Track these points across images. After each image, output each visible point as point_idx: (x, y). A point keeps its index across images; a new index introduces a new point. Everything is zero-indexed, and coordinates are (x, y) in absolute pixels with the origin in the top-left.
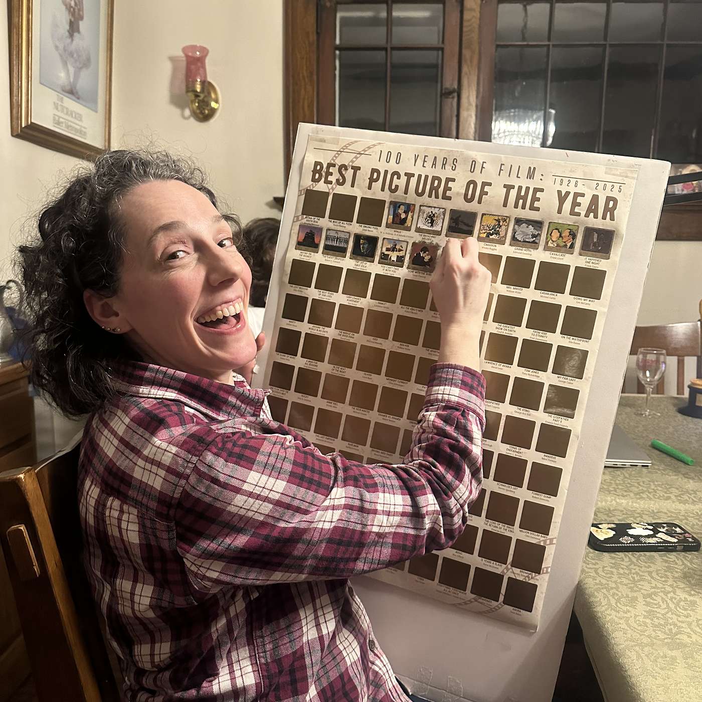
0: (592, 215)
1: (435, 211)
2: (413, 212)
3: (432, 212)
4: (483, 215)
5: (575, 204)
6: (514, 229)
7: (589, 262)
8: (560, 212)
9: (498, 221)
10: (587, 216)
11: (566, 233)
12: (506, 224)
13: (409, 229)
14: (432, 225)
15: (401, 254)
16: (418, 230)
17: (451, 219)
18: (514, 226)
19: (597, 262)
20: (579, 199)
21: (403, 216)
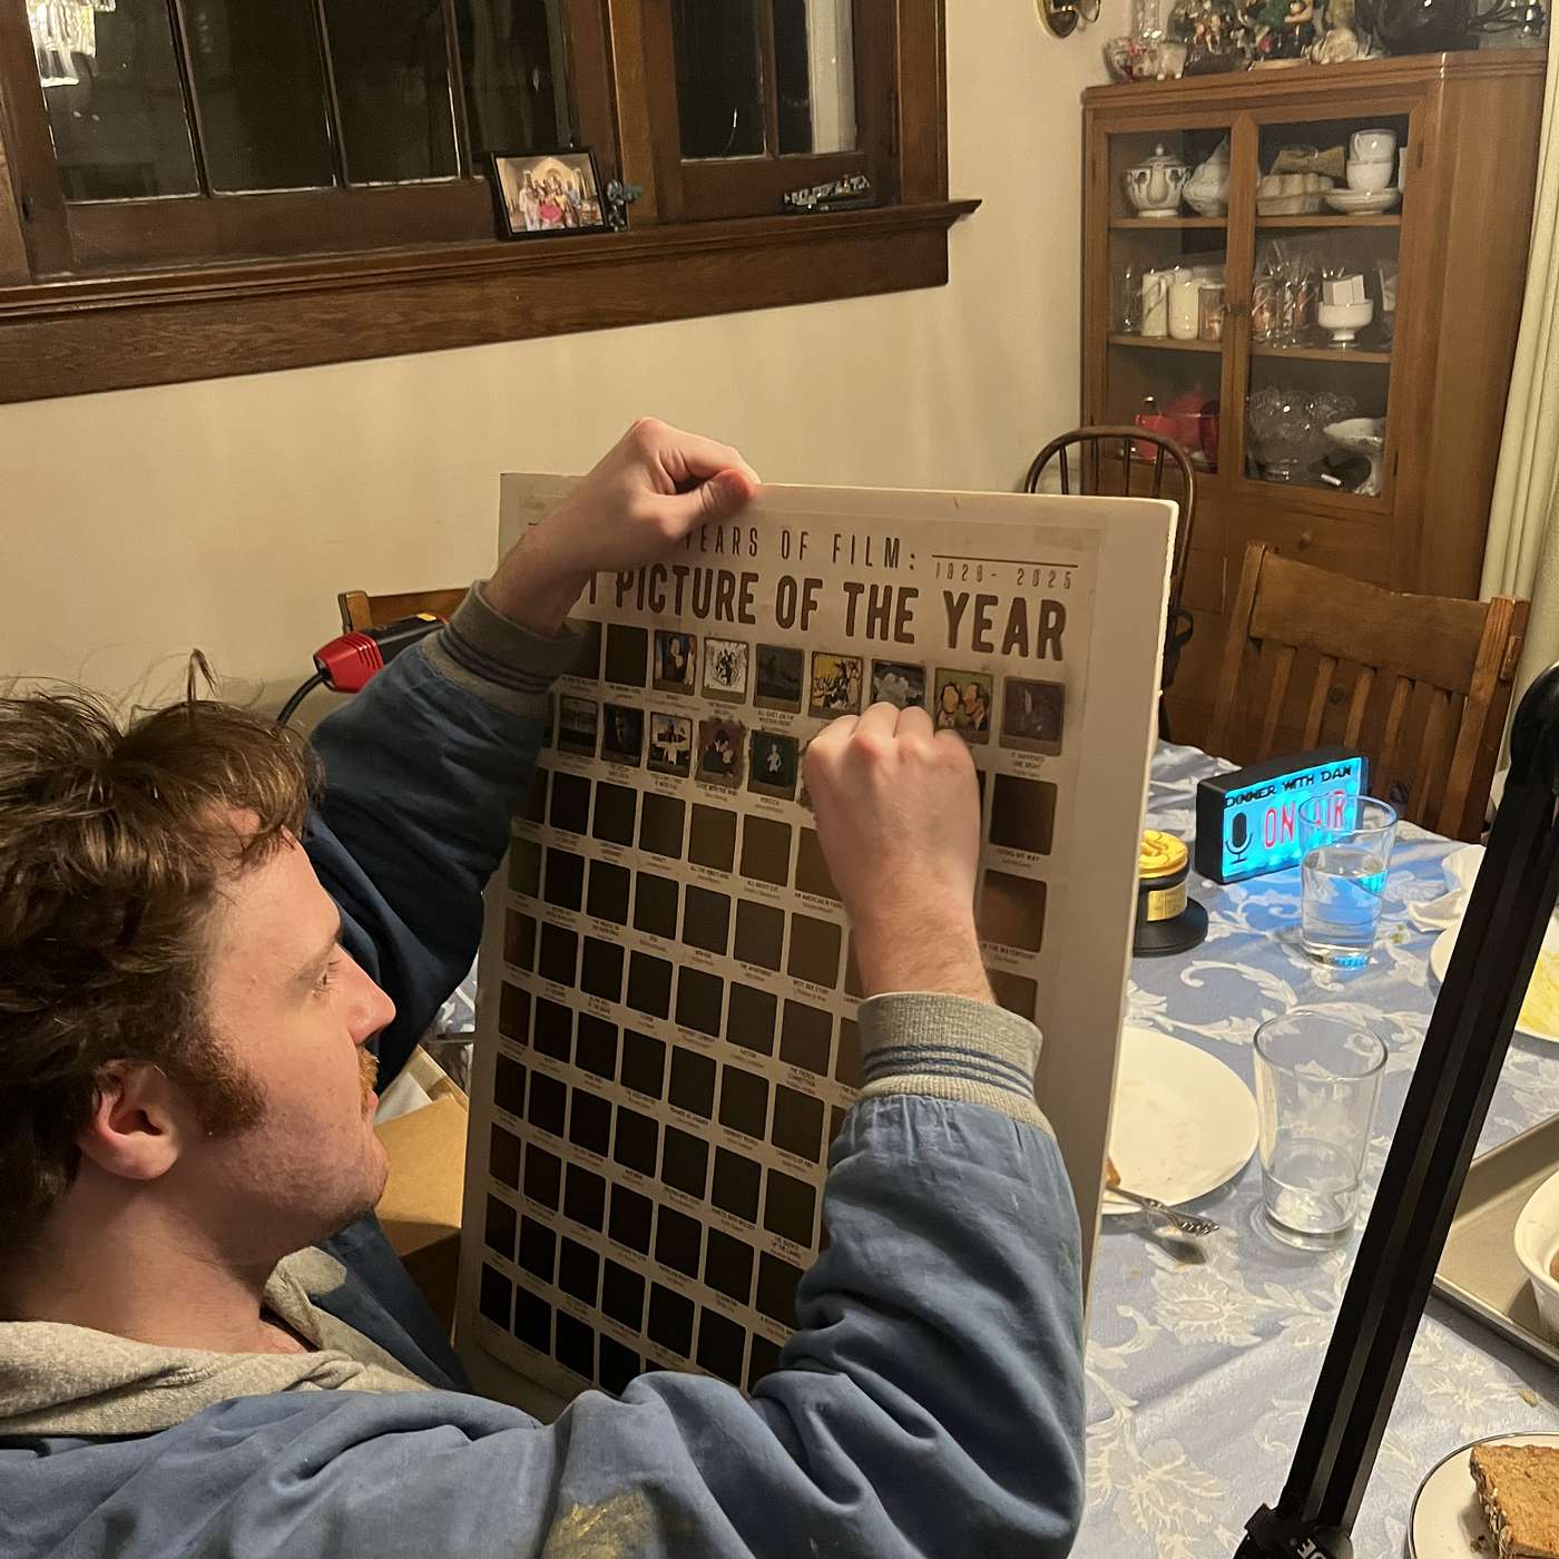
0: (1016, 647)
1: (732, 648)
2: (695, 653)
3: (726, 652)
4: (815, 654)
5: (982, 624)
6: (873, 687)
7: (1020, 764)
8: (953, 643)
9: (843, 667)
10: (1006, 650)
11: (971, 692)
12: (857, 675)
13: (689, 691)
14: (729, 681)
15: (683, 746)
16: (708, 693)
17: (760, 665)
18: (872, 680)
19: (1036, 763)
20: (988, 612)
21: (679, 662)
